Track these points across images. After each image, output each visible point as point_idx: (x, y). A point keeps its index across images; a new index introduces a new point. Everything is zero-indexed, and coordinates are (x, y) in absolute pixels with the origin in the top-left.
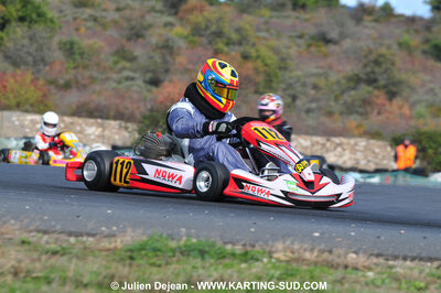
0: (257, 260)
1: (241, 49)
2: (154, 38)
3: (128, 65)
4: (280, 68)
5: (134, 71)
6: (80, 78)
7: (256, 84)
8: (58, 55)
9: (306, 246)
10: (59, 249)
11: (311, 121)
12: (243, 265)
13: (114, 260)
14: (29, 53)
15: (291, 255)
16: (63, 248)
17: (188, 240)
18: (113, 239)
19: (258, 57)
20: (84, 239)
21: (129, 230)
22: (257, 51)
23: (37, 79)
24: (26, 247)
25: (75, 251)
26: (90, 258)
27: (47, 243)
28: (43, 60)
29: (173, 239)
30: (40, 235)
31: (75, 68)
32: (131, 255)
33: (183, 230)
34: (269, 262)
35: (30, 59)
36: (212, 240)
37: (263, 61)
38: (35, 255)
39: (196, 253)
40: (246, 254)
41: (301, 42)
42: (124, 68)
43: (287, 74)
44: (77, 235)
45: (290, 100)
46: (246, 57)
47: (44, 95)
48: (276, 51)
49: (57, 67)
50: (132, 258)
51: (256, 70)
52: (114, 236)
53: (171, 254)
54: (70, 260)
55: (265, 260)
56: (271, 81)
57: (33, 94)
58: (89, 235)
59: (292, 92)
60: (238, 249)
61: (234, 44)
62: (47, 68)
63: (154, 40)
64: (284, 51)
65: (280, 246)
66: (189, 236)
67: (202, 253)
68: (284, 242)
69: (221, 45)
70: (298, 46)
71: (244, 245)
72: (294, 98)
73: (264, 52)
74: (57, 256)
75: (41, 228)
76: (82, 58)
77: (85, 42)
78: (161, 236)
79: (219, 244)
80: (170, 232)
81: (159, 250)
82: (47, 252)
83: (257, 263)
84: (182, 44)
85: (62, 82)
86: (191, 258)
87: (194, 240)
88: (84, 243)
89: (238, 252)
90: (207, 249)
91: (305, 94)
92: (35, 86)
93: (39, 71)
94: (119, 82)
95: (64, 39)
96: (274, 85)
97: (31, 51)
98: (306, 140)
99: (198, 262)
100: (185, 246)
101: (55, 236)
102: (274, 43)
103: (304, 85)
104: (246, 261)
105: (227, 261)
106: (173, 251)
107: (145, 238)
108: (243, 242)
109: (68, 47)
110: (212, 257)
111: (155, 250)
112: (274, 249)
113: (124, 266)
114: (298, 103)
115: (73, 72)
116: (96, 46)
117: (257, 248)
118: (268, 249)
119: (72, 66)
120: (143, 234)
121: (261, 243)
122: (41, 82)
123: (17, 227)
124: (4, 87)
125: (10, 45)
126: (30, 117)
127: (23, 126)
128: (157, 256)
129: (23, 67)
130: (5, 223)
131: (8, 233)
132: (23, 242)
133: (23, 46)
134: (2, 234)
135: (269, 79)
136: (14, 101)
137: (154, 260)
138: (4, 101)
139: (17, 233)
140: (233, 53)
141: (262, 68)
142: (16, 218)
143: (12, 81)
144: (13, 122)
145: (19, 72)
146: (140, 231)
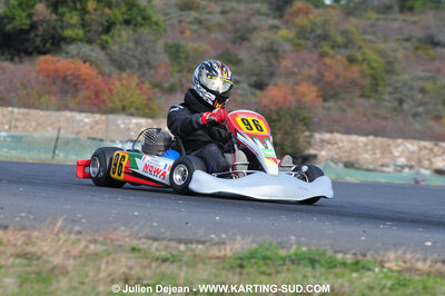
0: (369, 269)
1: (347, 52)
2: (258, 41)
3: (232, 67)
4: (387, 72)
5: (239, 74)
6: (184, 81)
7: (362, 87)
8: (164, 58)
9: (418, 256)
10: (169, 256)
11: (418, 126)
12: (354, 275)
13: (223, 268)
14: (135, 58)
15: (402, 265)
16: (173, 256)
17: (298, 249)
18: (222, 247)
19: (364, 60)
20: (194, 246)
21: (239, 238)
22: (364, 54)
23: (143, 82)
24: (137, 254)
25: (185, 259)
26: (200, 266)
27: (157, 250)
28: (148, 63)
29: (283, 247)
30: (150, 242)
31: (180, 71)
32: (240, 264)
33: (293, 238)
34: (381, 272)
35: (135, 62)
36: (323, 248)
37: (369, 64)
38: (145, 262)
39: (307, 262)
40: (357, 263)
41: (408, 44)
43: (395, 78)
44: (187, 242)
45: (396, 104)
46: (351, 60)
47: (149, 99)
48: (381, 53)
49: (162, 71)
50: (241, 266)
51: (363, 75)
52: (224, 243)
53: (281, 262)
54: (180, 268)
55: (377, 270)
56: (377, 84)
57: (138, 98)
58: (199, 242)
59: (399, 96)
60: (349, 258)
61: (339, 47)
62: (152, 71)
63: (259, 44)
64: (391, 54)
65: (392, 255)
66: (299, 244)
67: (313, 262)
68: (396, 251)
69: (326, 49)
70: (405, 48)
71: (355, 254)
72: (401, 102)
73: (370, 54)
74: (167, 264)
75: (150, 234)
76: (187, 62)
77: (191, 46)
78: (270, 244)
79: (330, 253)
80: (279, 240)
81: (269, 258)
82: (157, 259)
83: (369, 273)
84: (287, 47)
85: (167, 85)
86: (301, 267)
87: (304, 249)
88: (193, 250)
89: (349, 261)
90: (317, 258)
91: (413, 98)
92: (141, 89)
93: (144, 74)
95: (170, 42)
96: (380, 88)
97: (136, 54)
98: (413, 144)
99: (308, 270)
100: (296, 254)
101: (165, 243)
102: (381, 46)
103: (411, 89)
104: (357, 271)
105: (338, 270)
106: (284, 259)
107: (254, 246)
108: (353, 251)
109: (173, 50)
110: (322, 266)
111: (265, 258)
112: (386, 258)
113: (234, 274)
114: (405, 107)
115: (177, 75)
116: (201, 49)
117: (368, 256)
118: (379, 258)
119: (176, 69)
120: (253, 241)
121: (371, 252)
122: (146, 86)
123: (127, 234)
124: (110, 90)
125: (115, 48)
126: (134, 121)
127: (128, 130)
128: (267, 264)
129: (128, 71)
130: (115, 229)
131: (118, 240)
132: (134, 249)
133: (128, 49)
134: (112, 240)
135: (375, 82)
136: (119, 105)
137: (264, 269)
138: (110, 104)
139: (127, 239)
140: (339, 57)
141: (369, 72)
142: (126, 225)
143: (118, 84)
144: (118, 126)
145: (124, 75)
146: (250, 239)
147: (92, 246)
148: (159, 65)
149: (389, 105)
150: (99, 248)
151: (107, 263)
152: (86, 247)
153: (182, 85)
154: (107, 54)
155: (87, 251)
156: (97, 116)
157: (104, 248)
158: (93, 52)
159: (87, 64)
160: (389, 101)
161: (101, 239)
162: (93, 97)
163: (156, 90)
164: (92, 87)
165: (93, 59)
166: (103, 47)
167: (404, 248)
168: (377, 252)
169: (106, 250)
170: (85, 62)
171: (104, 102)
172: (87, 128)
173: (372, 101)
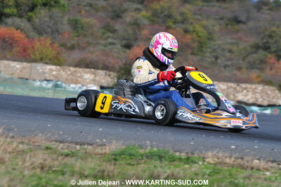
0: (196, 163)
1: (184, 26)
2: (128, 18)
3: (111, 35)
4: (208, 39)
5: (115, 39)
6: (80, 43)
7: (193, 48)
8: (66, 28)
9: (226, 154)
10: (70, 153)
11: (227, 73)
12: (186, 166)
13: (104, 161)
14: (50, 27)
15: (216, 160)
16: (72, 153)
17: (151, 149)
18: (104, 147)
19: (194, 31)
20: (86, 147)
21: (114, 142)
22: (194, 27)
23: (54, 43)
24: (49, 151)
25: (79, 154)
26: (89, 159)
27: (62, 149)
28: (57, 31)
29: (142, 148)
30: (58, 143)
31: (78, 36)
32: (115, 158)
33: (148, 142)
34: (203, 164)
36: (167, 149)
37: (197, 34)
38: (55, 156)
39: (157, 157)
40: (188, 158)
41: (222, 22)
42: (109, 37)
43: (213, 43)
44: (81, 144)
45: (213, 59)
46: (186, 31)
47: (58, 53)
48: (205, 27)
49: (66, 36)
50: (115, 160)
51: (193, 40)
52: (105, 145)
53: (140, 158)
54: (77, 160)
55: (200, 163)
56: (202, 47)
57: (51, 53)
58: (89, 144)
59: (215, 54)
60: (183, 155)
61: (179, 23)
62: (60, 36)
63: (128, 20)
64: (211, 27)
65: (210, 154)
66: (152, 146)
67: (160, 158)
68: (213, 152)
69: (170, 24)
70: (220, 24)
71: (187, 153)
72: (217, 58)
73: (198, 28)
74: (68, 158)
75: (58, 139)
76: (82, 30)
77: (85, 20)
78: (134, 146)
79: (171, 152)
80: (140, 143)
81: (133, 155)
82: (62, 155)
83: (195, 165)
84: (146, 22)
85: (69, 45)
86: (153, 161)
87: (155, 149)
88: (85, 149)
89: (183, 157)
90: (163, 155)
91: (224, 56)
92: (52, 47)
93: (55, 38)
94: (105, 46)
95: (72, 18)
96: (204, 49)
97: (51, 24)
98: (224, 85)
99: (158, 163)
100: (150, 153)
101: (67, 144)
102: (204, 22)
103: (223, 50)
104: (188, 164)
105: (176, 163)
106: (142, 156)
107: (124, 147)
108: (186, 151)
109: (74, 23)
110: (166, 160)
111: (130, 155)
112: (206, 156)
113: (111, 164)
114: (219, 61)
115: (76, 39)
116: (91, 23)
117: (196, 155)
118: (202, 156)
119: (76, 34)
120: (123, 144)
121: (197, 152)
122: (56, 45)
123: (43, 138)
124: (33, 47)
125: (37, 21)
126: (49, 67)
127: (44, 73)
128: (131, 159)
129: (45, 35)
130: (36, 135)
131: (37, 142)
132: (47, 148)
133: (45, 21)
134: (34, 142)
135: (201, 45)
136: (38, 57)
137: (130, 161)
138: (33, 57)
139: (43, 142)
140: (178, 29)
141: (197, 39)
142: (42, 133)
143: (38, 44)
144: (38, 70)
145: (42, 38)
146: (121, 143)
147: (21, 146)
148: (64, 32)
149: (209, 60)
150: (25, 147)
151: (30, 156)
152: (17, 146)
153: (79, 45)
154: (32, 25)
155: (18, 149)
156: (25, 64)
157: (28, 147)
158: (23, 23)
159: (19, 31)
160: (210, 58)
161: (26, 141)
162: (22, 51)
163: (62, 48)
164: (21, 45)
165: (22, 27)
166: (29, 20)
167: (218, 149)
168: (201, 152)
169: (30, 148)
170: (17, 30)
171: (29, 55)
172: (18, 71)
173: (199, 57)
